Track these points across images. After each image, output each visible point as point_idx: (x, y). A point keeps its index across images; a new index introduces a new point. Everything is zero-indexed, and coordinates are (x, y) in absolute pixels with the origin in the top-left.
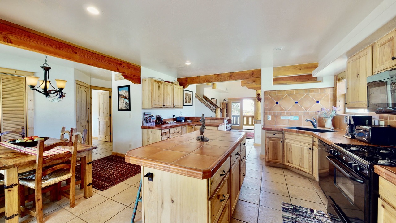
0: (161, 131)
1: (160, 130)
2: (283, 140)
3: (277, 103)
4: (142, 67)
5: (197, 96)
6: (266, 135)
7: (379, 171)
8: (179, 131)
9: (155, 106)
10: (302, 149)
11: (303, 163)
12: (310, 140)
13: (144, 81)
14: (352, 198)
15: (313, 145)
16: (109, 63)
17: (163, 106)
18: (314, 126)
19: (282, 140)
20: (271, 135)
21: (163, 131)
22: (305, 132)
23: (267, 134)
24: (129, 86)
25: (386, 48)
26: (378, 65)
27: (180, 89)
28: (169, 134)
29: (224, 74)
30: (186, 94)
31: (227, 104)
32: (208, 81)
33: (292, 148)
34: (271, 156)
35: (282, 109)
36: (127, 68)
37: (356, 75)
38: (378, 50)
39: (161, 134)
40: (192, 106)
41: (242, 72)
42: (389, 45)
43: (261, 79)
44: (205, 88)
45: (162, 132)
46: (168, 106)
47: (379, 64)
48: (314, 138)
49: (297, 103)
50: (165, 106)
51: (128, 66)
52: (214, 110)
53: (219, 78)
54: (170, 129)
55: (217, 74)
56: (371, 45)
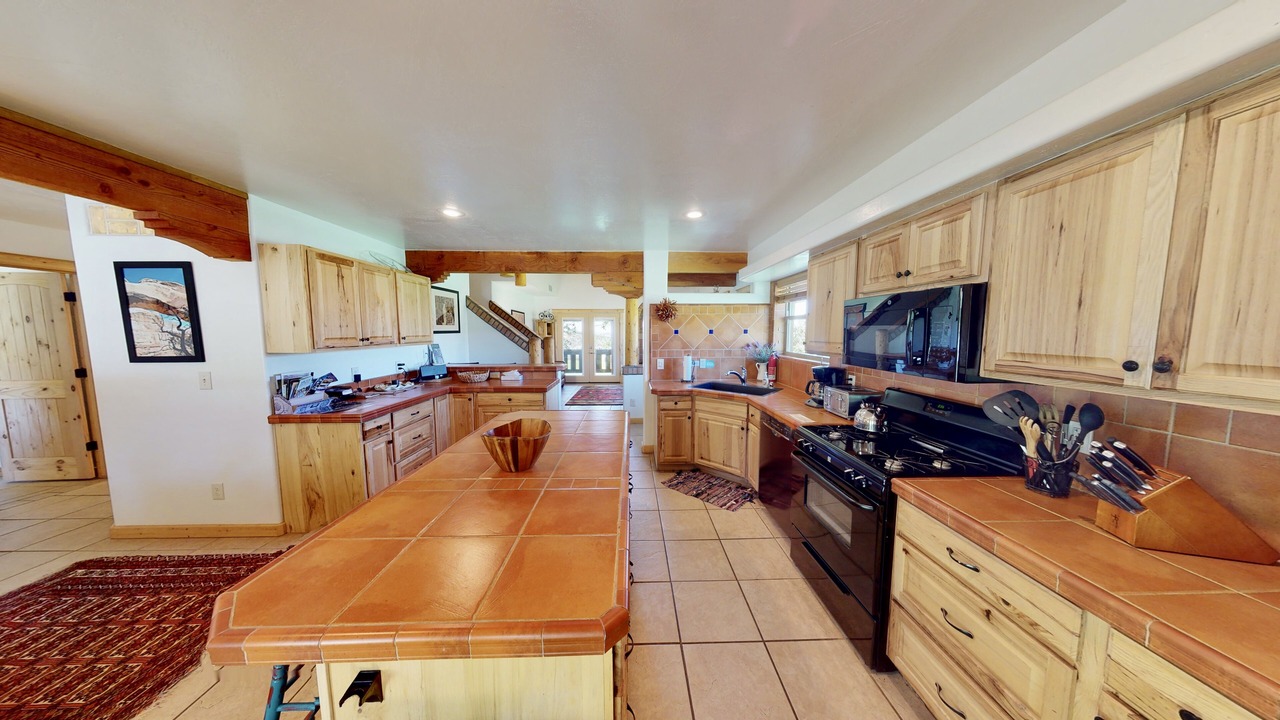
0: (363, 426)
1: (360, 425)
2: (693, 414)
3: (676, 332)
4: (250, 196)
5: (472, 305)
6: (659, 405)
7: (901, 491)
8: (427, 414)
9: (329, 343)
10: (729, 430)
11: (730, 458)
12: (741, 411)
13: (268, 252)
14: (847, 538)
15: (748, 420)
16: (38, 156)
17: (363, 340)
18: (743, 381)
19: (689, 413)
20: (669, 405)
21: (370, 425)
22: (733, 396)
23: (662, 403)
24: (187, 268)
25: (884, 254)
26: (868, 282)
27: (421, 284)
28: (390, 432)
30: (439, 300)
31: (549, 325)
32: (509, 270)
33: (710, 429)
34: (668, 449)
35: (685, 346)
36: (165, 191)
37: (827, 291)
38: (870, 253)
39: (360, 436)
40: (459, 332)
42: (891, 249)
43: (643, 275)
44: (493, 283)
45: (367, 428)
46: (380, 340)
47: (871, 279)
48: (750, 407)
49: (711, 332)
50: (368, 339)
51: (169, 185)
52: (525, 344)
53: (541, 262)
54: (396, 415)
55: (537, 253)
56: (851, 243)
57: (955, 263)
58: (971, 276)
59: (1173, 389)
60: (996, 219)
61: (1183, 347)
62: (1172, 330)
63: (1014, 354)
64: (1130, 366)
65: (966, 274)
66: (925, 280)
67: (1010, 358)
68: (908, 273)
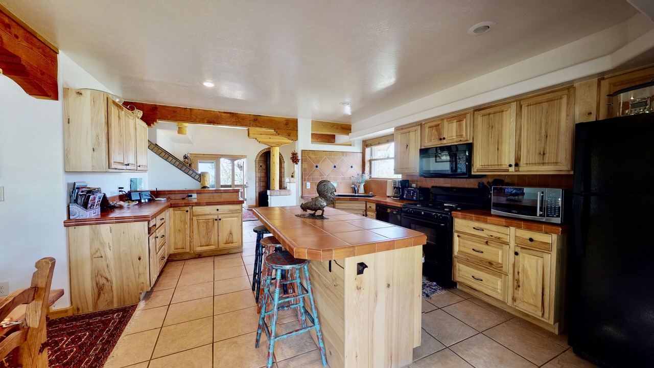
0: (148, 224)
1: (146, 223)
3: (317, 167)
4: (60, 51)
8: (164, 221)
9: (115, 166)
15: (366, 210)
17: (126, 165)
18: (355, 192)
21: (151, 223)
22: (358, 199)
25: (433, 131)
26: (427, 142)
27: (144, 127)
29: (242, 114)
35: (322, 175)
36: (25, 44)
37: (406, 145)
38: (427, 130)
39: (147, 230)
41: (272, 118)
42: (436, 128)
43: (297, 133)
45: (150, 226)
47: (428, 140)
48: (367, 203)
49: (335, 167)
50: (128, 165)
51: (27, 39)
55: (230, 113)
56: (419, 125)
57: (461, 136)
58: (467, 140)
59: (519, 171)
60: (474, 122)
61: (520, 160)
62: (518, 156)
63: (482, 166)
64: (510, 166)
65: (465, 139)
66: (450, 141)
67: (481, 167)
68: (444, 139)
